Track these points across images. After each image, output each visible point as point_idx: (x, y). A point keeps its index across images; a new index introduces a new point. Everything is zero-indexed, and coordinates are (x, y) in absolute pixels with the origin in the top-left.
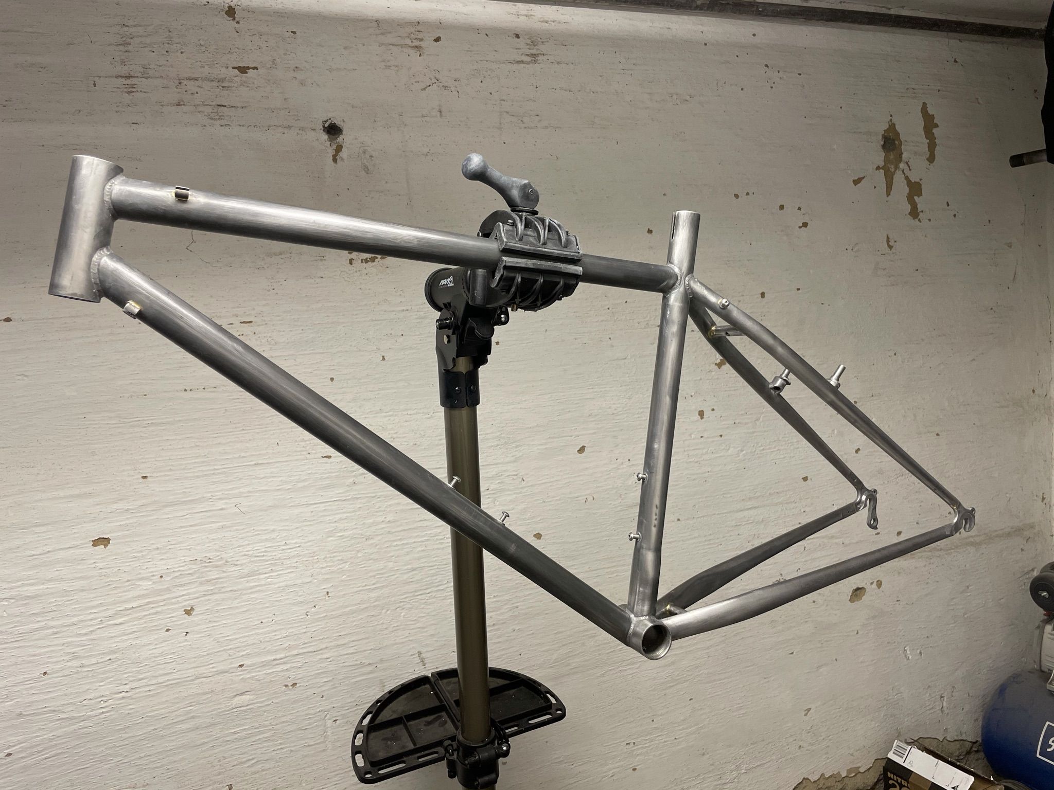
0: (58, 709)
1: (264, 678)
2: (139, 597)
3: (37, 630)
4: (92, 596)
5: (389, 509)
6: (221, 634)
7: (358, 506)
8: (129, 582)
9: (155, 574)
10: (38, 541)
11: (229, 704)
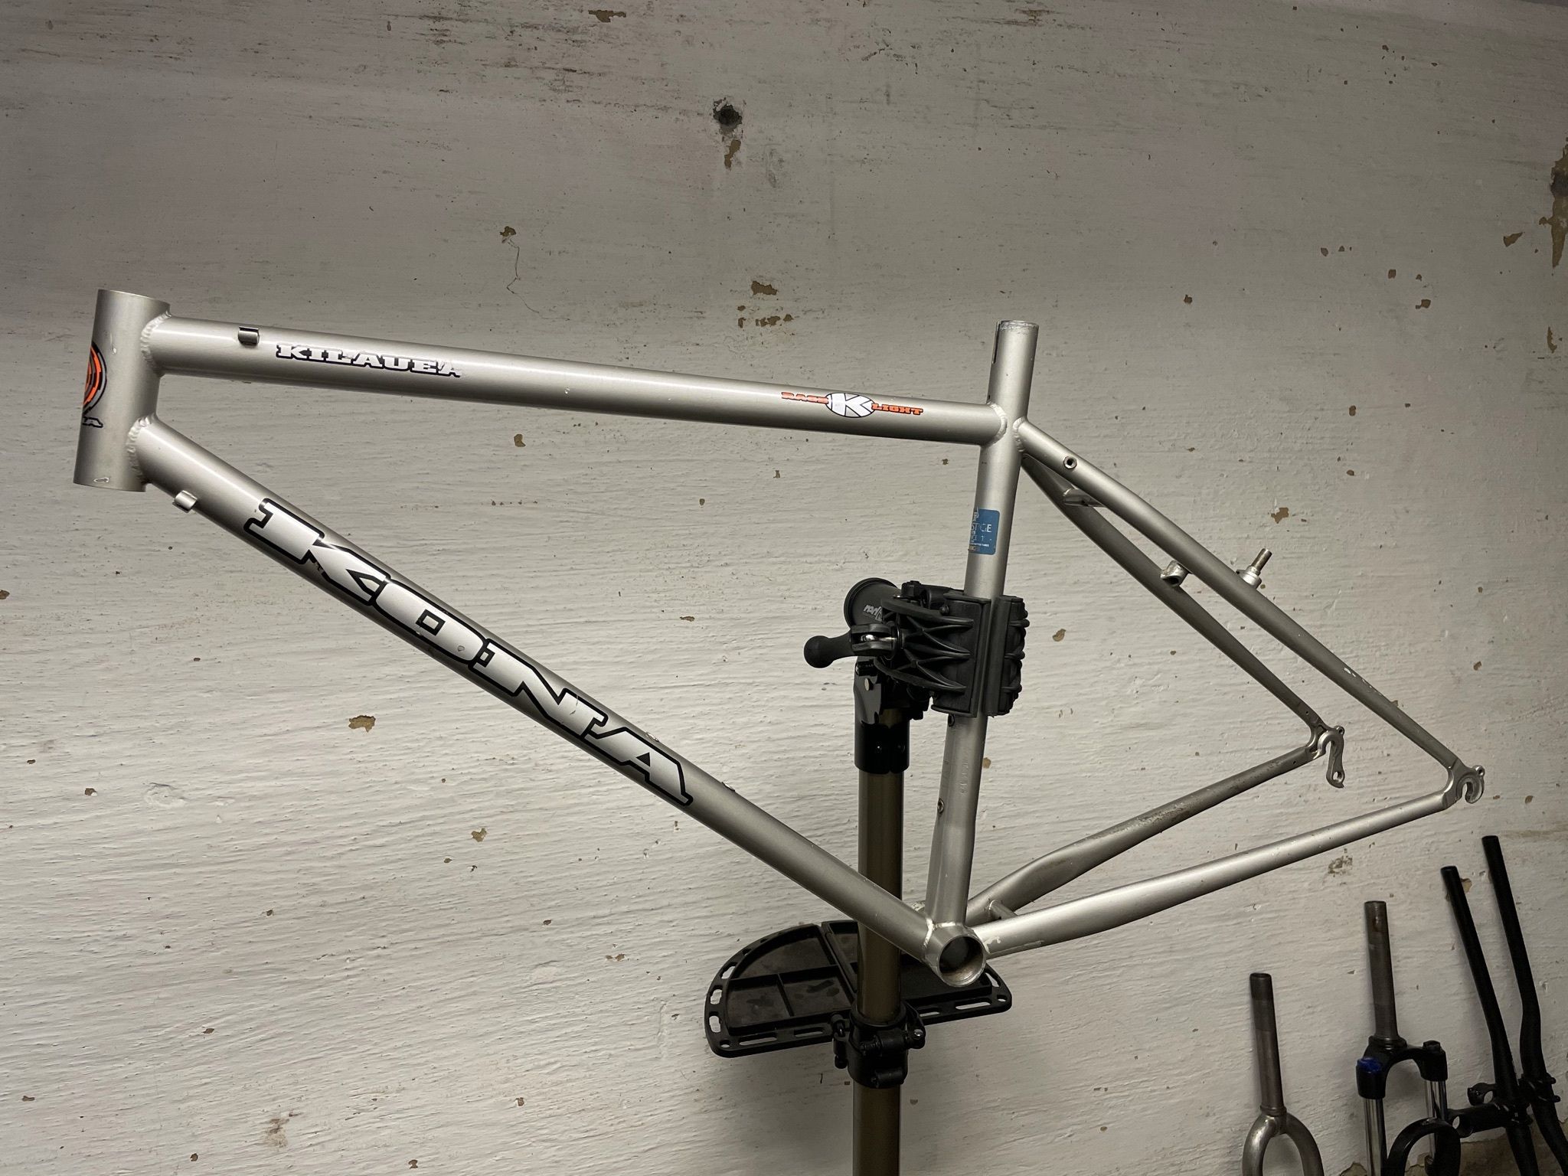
0: (284, 966)
1: (579, 944)
2: (409, 809)
3: (263, 846)
4: (345, 801)
5: (770, 704)
6: (521, 872)
7: (728, 697)
8: (398, 786)
9: (435, 775)
10: (273, 714)
11: (528, 978)
